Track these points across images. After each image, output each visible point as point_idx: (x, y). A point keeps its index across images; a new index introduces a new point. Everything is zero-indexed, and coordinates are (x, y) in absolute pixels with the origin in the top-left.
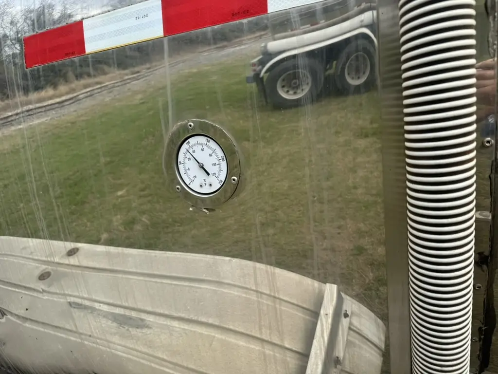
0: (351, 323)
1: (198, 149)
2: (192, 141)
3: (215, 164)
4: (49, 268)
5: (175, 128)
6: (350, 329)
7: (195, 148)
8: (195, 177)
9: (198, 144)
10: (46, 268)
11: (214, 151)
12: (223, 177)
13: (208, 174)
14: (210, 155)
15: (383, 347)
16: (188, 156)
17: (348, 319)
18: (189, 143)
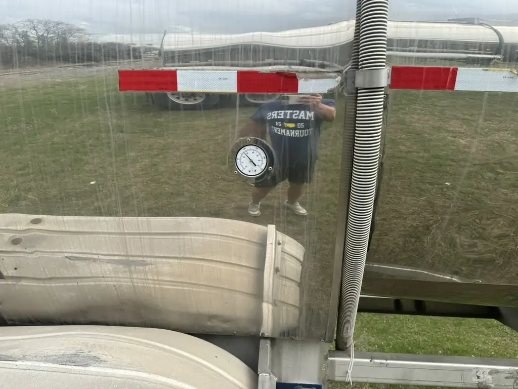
0: (283, 248)
1: (250, 153)
2: (247, 148)
3: (259, 160)
4: (18, 236)
5: (238, 141)
6: (282, 251)
7: (248, 152)
8: (246, 167)
9: (250, 150)
10: (14, 236)
11: (260, 154)
12: (263, 167)
13: (255, 165)
14: (257, 156)
15: (302, 259)
16: (244, 155)
17: (280, 246)
18: (245, 149)
